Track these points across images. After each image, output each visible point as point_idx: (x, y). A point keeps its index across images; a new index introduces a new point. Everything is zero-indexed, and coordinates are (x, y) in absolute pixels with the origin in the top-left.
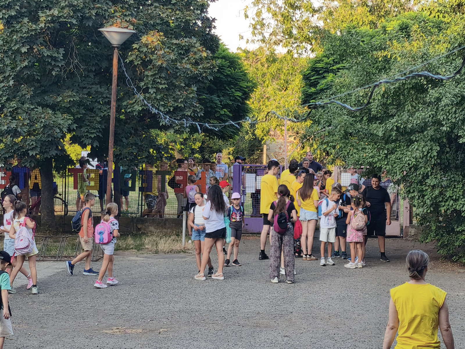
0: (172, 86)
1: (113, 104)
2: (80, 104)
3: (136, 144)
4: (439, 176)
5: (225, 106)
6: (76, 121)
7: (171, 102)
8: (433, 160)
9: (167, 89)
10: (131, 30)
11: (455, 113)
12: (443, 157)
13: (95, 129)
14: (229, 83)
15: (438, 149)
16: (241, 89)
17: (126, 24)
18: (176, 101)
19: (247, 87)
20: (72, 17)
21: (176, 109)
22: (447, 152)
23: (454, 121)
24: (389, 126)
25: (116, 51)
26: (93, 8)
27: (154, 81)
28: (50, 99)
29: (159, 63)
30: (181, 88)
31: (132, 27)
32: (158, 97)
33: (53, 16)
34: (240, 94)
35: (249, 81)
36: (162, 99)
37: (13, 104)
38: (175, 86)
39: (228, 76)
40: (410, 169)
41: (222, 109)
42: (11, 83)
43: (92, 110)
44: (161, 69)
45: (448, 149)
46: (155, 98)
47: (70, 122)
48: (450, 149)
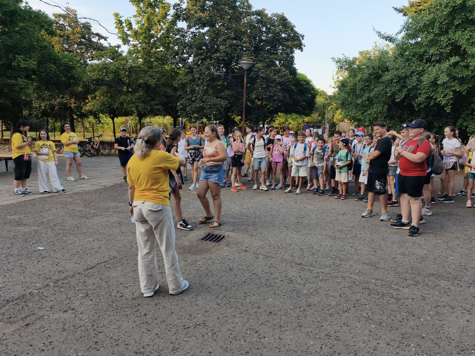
0: (268, 86)
1: (245, 95)
2: (232, 96)
3: (257, 114)
4: (388, 122)
5: (303, 101)
6: (229, 103)
7: (268, 93)
8: (385, 114)
9: (267, 88)
10: (251, 62)
11: (395, 87)
12: (391, 113)
13: (239, 107)
14: (306, 92)
15: (387, 107)
16: (311, 94)
17: (249, 60)
18: (270, 92)
19: (314, 93)
20: (225, 56)
21: (270, 96)
22: (393, 110)
23: (394, 90)
24: (364, 98)
25: (245, 72)
26: (236, 53)
27: (261, 84)
28: (220, 95)
29: (262, 75)
30: (272, 87)
31: (251, 61)
32: (263, 91)
33: (217, 56)
34: (310, 96)
35: (315, 91)
36: (264, 92)
37: (205, 97)
38: (270, 86)
39: (305, 88)
40: (374, 119)
41: (303, 102)
42: (205, 87)
43: (238, 99)
44: (263, 78)
45: (393, 109)
46: (261, 92)
47: (226, 103)
48: (395, 108)
